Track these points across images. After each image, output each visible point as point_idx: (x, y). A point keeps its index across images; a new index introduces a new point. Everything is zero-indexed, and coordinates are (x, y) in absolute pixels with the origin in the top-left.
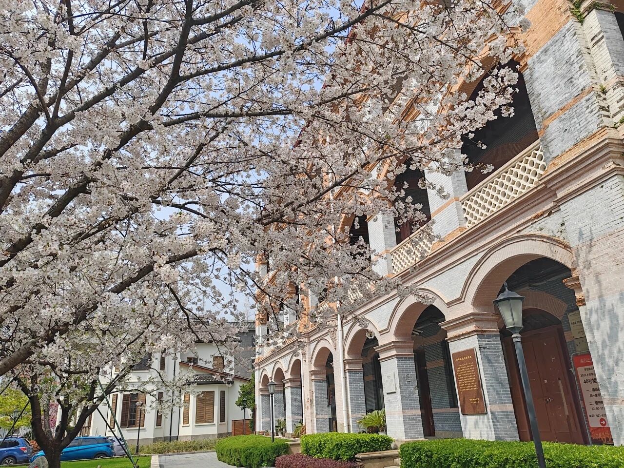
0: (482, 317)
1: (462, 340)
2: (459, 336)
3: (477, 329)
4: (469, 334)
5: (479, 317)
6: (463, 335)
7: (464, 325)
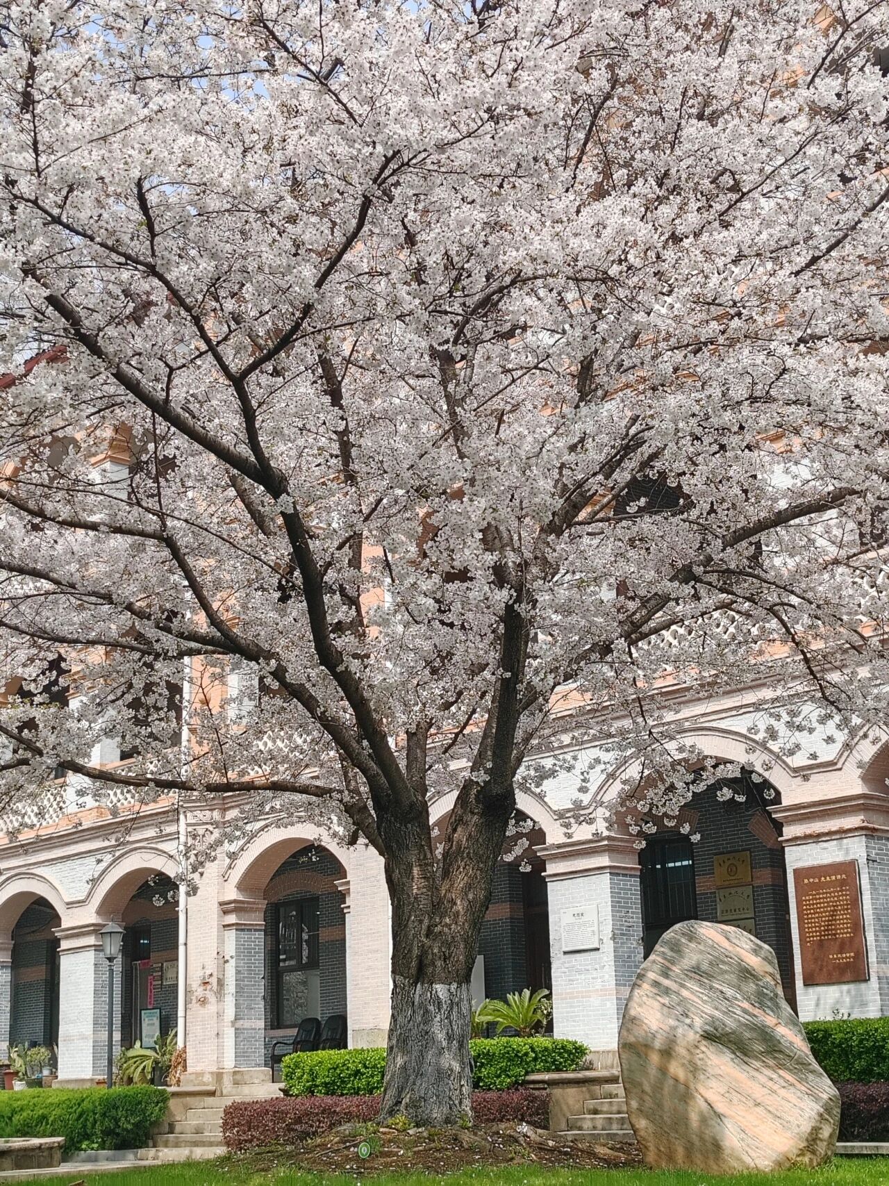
0: (875, 802)
1: (825, 845)
2: (819, 835)
3: (865, 824)
4: (843, 833)
5: (872, 802)
6: (830, 833)
7: (834, 814)
